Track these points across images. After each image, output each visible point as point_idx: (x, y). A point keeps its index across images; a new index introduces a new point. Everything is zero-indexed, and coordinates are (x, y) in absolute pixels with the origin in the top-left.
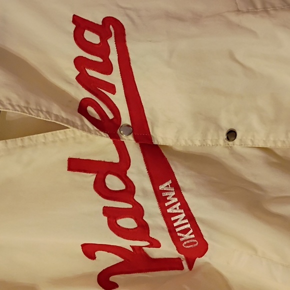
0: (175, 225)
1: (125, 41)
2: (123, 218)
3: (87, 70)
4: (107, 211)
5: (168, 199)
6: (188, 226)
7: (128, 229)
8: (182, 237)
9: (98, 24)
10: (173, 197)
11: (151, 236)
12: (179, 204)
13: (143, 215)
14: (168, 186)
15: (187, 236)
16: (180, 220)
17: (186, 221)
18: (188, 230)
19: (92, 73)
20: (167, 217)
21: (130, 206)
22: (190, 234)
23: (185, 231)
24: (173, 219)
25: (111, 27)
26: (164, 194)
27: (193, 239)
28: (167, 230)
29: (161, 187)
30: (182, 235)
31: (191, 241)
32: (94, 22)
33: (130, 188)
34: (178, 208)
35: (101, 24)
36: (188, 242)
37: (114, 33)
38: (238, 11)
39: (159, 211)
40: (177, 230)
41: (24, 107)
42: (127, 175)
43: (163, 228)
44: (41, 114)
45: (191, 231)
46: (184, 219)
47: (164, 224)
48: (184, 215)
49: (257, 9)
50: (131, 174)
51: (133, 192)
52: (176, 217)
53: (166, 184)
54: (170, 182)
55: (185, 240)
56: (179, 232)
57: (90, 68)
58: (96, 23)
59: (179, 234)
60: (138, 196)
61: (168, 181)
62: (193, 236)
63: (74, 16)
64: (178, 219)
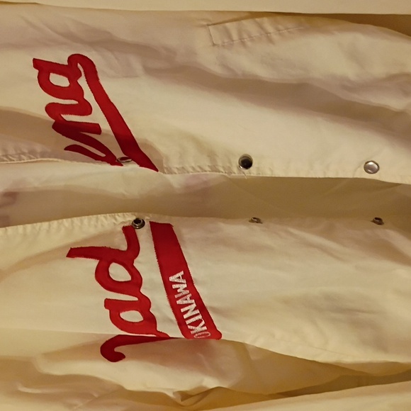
0: (185, 316)
1: (98, 79)
2: (128, 310)
3: (62, 116)
4: (108, 303)
5: (179, 291)
6: (200, 317)
7: (133, 323)
8: (192, 330)
9: (64, 65)
10: (185, 289)
11: (158, 329)
12: (190, 295)
13: (150, 307)
14: (179, 278)
15: (198, 329)
16: (191, 311)
17: (198, 312)
18: (199, 321)
19: (69, 118)
20: (176, 309)
21: (136, 299)
22: (202, 327)
23: (196, 323)
24: (182, 310)
25: (79, 65)
26: (174, 286)
27: (205, 331)
28: (176, 322)
29: (171, 279)
30: (194, 328)
31: (203, 333)
32: (57, 62)
33: (136, 280)
34: (188, 298)
35: (66, 63)
36: (200, 334)
37: (84, 71)
38: (214, 45)
39: (167, 303)
40: (188, 322)
41: (3, 156)
42: (135, 265)
43: (171, 321)
44: (23, 156)
45: (203, 323)
46: (195, 309)
47: (172, 317)
48: (194, 305)
49: (233, 41)
50: (138, 264)
51: (140, 284)
52: (186, 309)
53: (178, 275)
54: (182, 273)
55: (197, 333)
56: (190, 324)
57: (66, 113)
58: (60, 63)
59: (189, 327)
60: (146, 289)
61: (179, 272)
62: (205, 328)
63: (34, 60)
64: (188, 310)
